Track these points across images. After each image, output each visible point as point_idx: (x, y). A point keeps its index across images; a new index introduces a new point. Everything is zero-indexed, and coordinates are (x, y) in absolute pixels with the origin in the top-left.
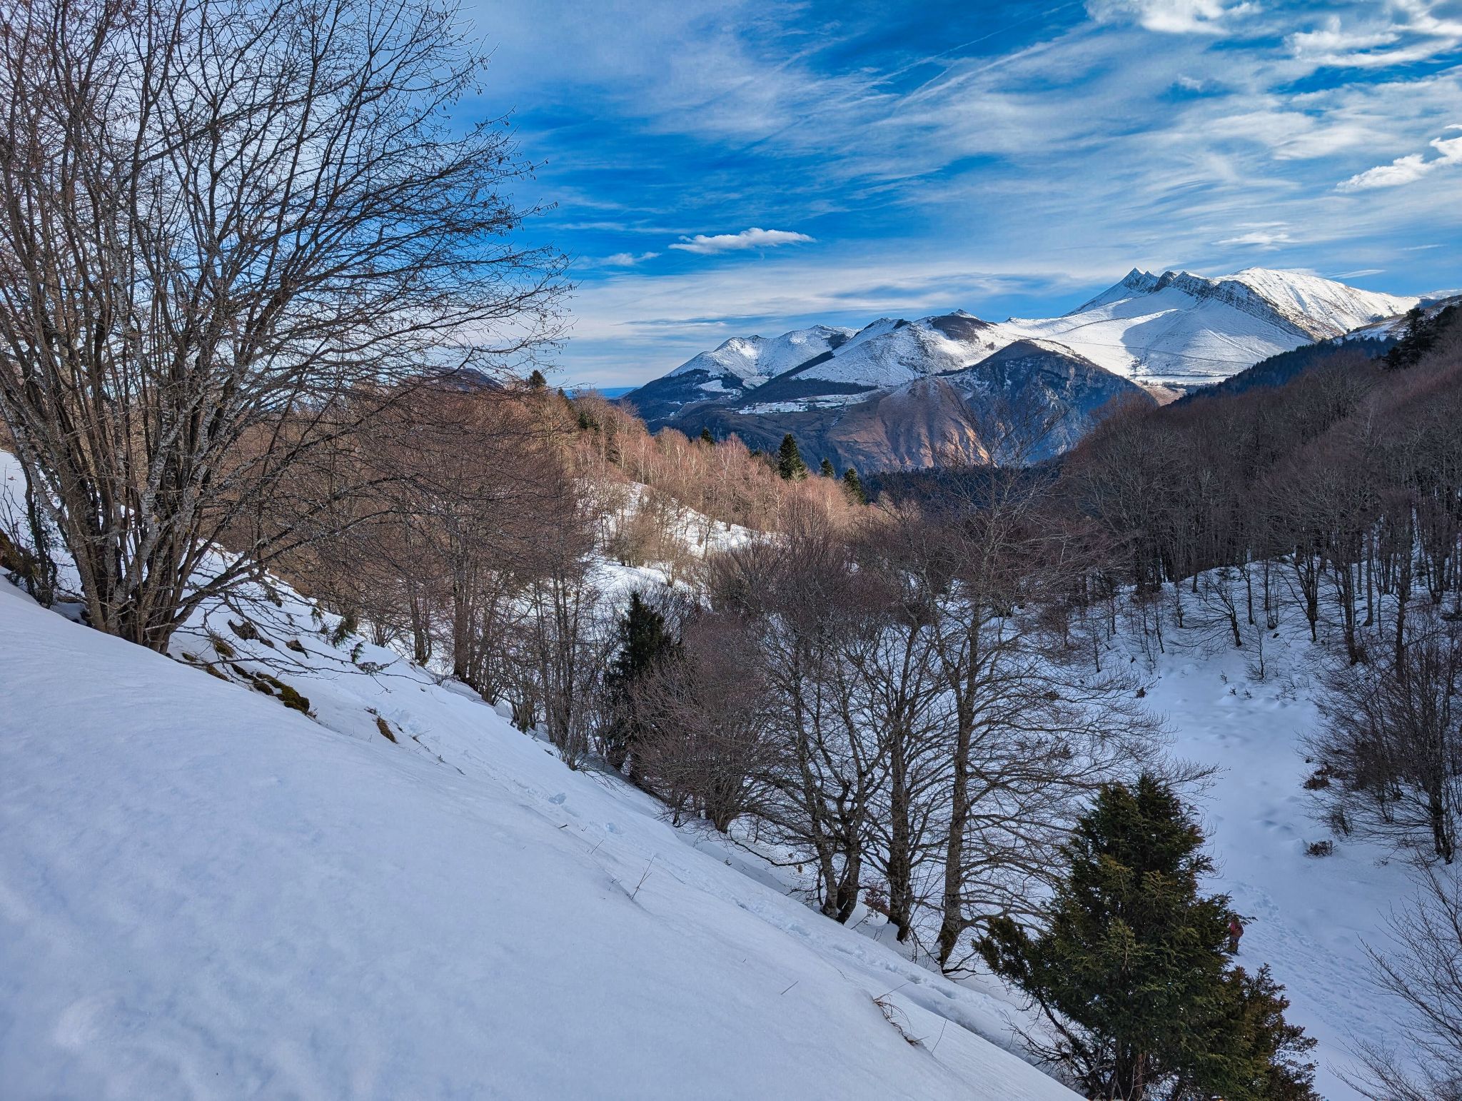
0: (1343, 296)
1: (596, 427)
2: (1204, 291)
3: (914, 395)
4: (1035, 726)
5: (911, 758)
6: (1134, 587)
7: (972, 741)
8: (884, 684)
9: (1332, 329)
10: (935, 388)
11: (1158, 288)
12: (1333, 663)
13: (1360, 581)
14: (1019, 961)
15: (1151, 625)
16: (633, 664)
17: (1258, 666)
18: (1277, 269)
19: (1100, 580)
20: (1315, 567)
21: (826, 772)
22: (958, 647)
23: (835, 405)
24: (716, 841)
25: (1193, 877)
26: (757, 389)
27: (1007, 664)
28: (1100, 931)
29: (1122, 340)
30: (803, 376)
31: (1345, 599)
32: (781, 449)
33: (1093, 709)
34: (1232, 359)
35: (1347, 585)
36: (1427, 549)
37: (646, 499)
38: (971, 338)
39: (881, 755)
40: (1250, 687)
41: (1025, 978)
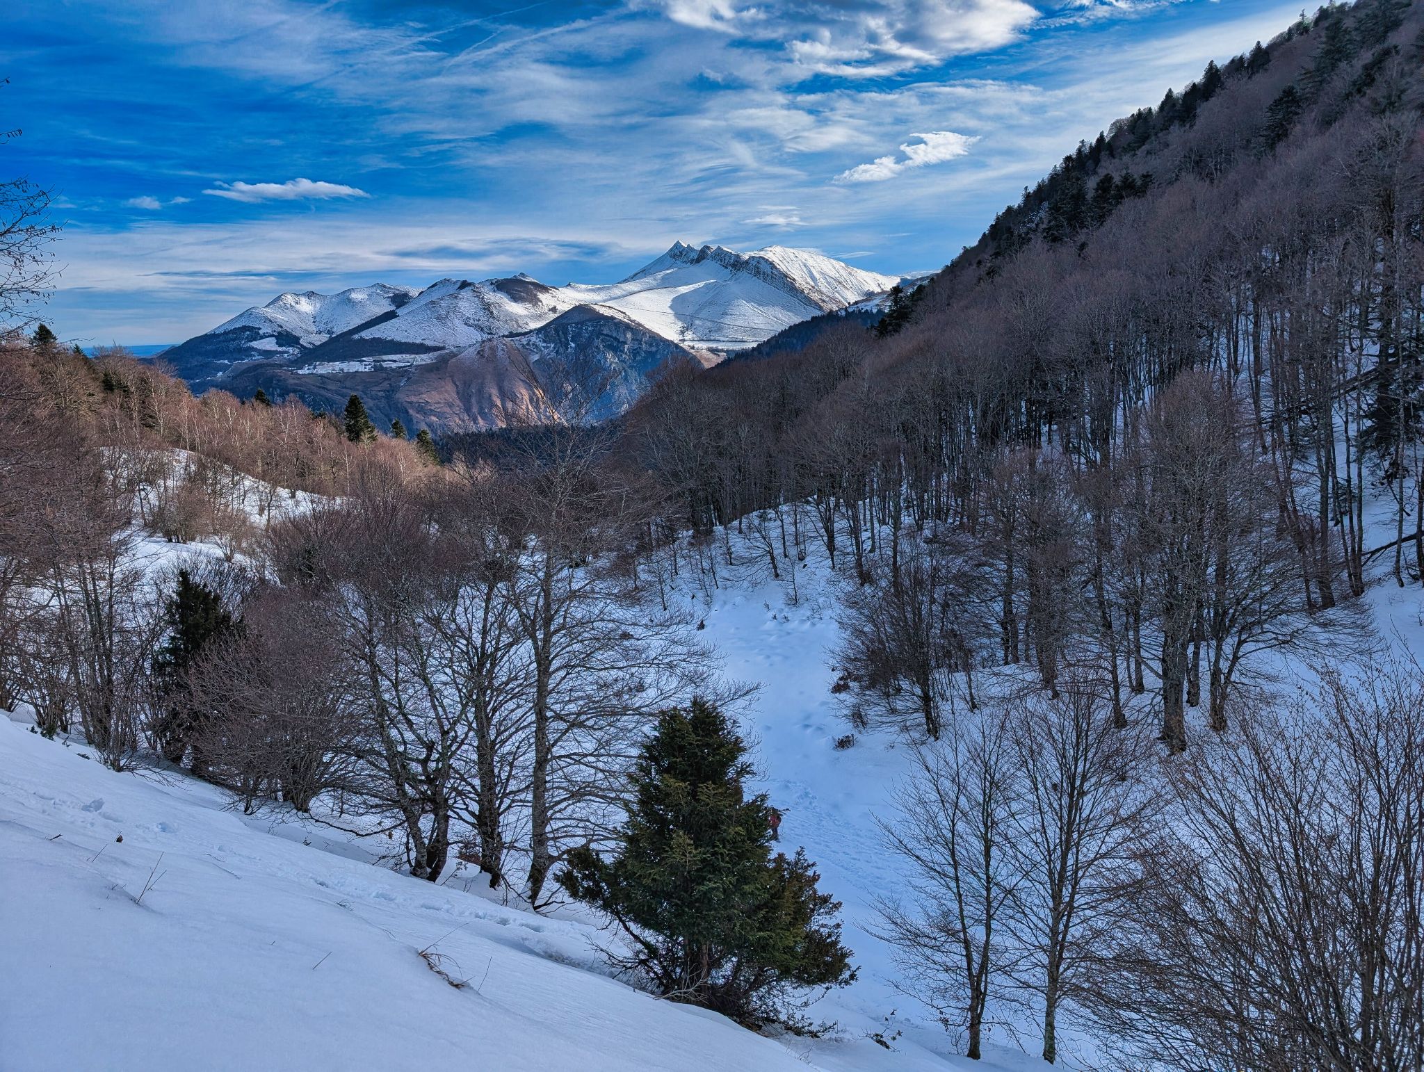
0: (843, 272)
1: (126, 391)
2: (736, 264)
3: (483, 356)
4: (607, 666)
5: (495, 710)
6: (691, 532)
7: (551, 687)
8: (465, 642)
9: (837, 302)
10: (503, 350)
11: (698, 261)
12: (847, 586)
13: (865, 515)
14: (597, 884)
15: (706, 565)
16: (186, 648)
17: (793, 593)
18: (792, 248)
19: (663, 528)
20: (832, 506)
21: (409, 736)
22: (532, 600)
23: (403, 365)
24: (293, 821)
25: (739, 782)
26: (317, 348)
27: (578, 611)
28: (665, 844)
29: (671, 307)
30: (367, 334)
31: (855, 532)
32: (347, 410)
33: (656, 645)
34: (762, 327)
35: (855, 519)
36: (911, 486)
37: (193, 468)
38: (535, 301)
39: (463, 712)
40: (787, 612)
41: (603, 900)
